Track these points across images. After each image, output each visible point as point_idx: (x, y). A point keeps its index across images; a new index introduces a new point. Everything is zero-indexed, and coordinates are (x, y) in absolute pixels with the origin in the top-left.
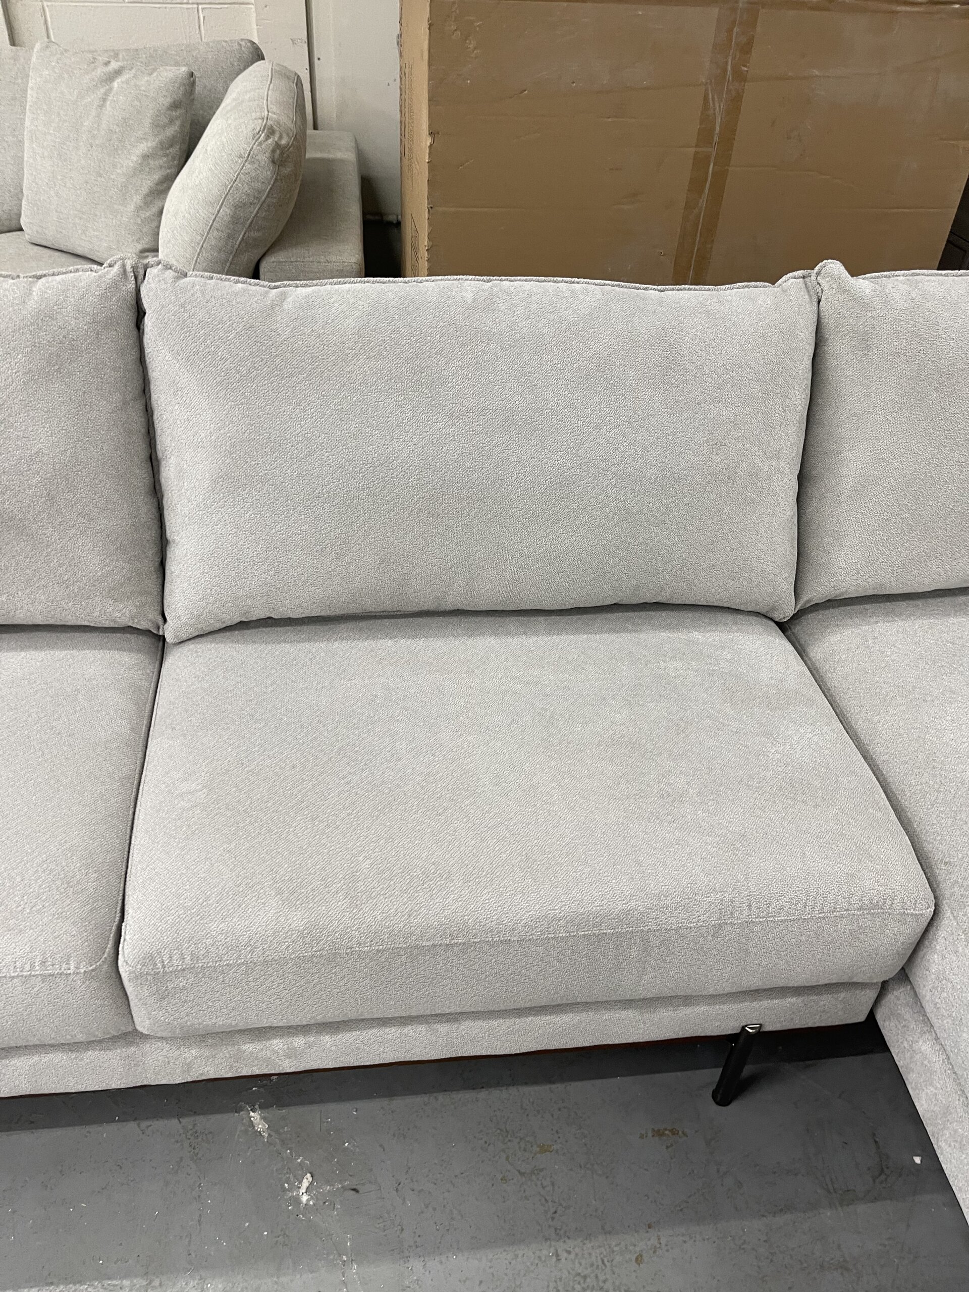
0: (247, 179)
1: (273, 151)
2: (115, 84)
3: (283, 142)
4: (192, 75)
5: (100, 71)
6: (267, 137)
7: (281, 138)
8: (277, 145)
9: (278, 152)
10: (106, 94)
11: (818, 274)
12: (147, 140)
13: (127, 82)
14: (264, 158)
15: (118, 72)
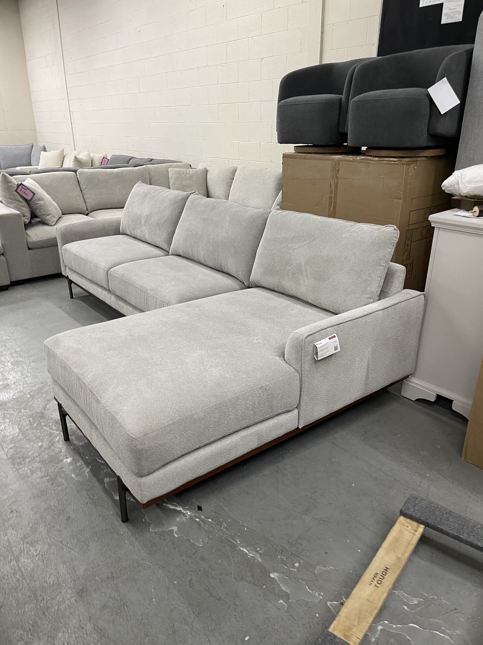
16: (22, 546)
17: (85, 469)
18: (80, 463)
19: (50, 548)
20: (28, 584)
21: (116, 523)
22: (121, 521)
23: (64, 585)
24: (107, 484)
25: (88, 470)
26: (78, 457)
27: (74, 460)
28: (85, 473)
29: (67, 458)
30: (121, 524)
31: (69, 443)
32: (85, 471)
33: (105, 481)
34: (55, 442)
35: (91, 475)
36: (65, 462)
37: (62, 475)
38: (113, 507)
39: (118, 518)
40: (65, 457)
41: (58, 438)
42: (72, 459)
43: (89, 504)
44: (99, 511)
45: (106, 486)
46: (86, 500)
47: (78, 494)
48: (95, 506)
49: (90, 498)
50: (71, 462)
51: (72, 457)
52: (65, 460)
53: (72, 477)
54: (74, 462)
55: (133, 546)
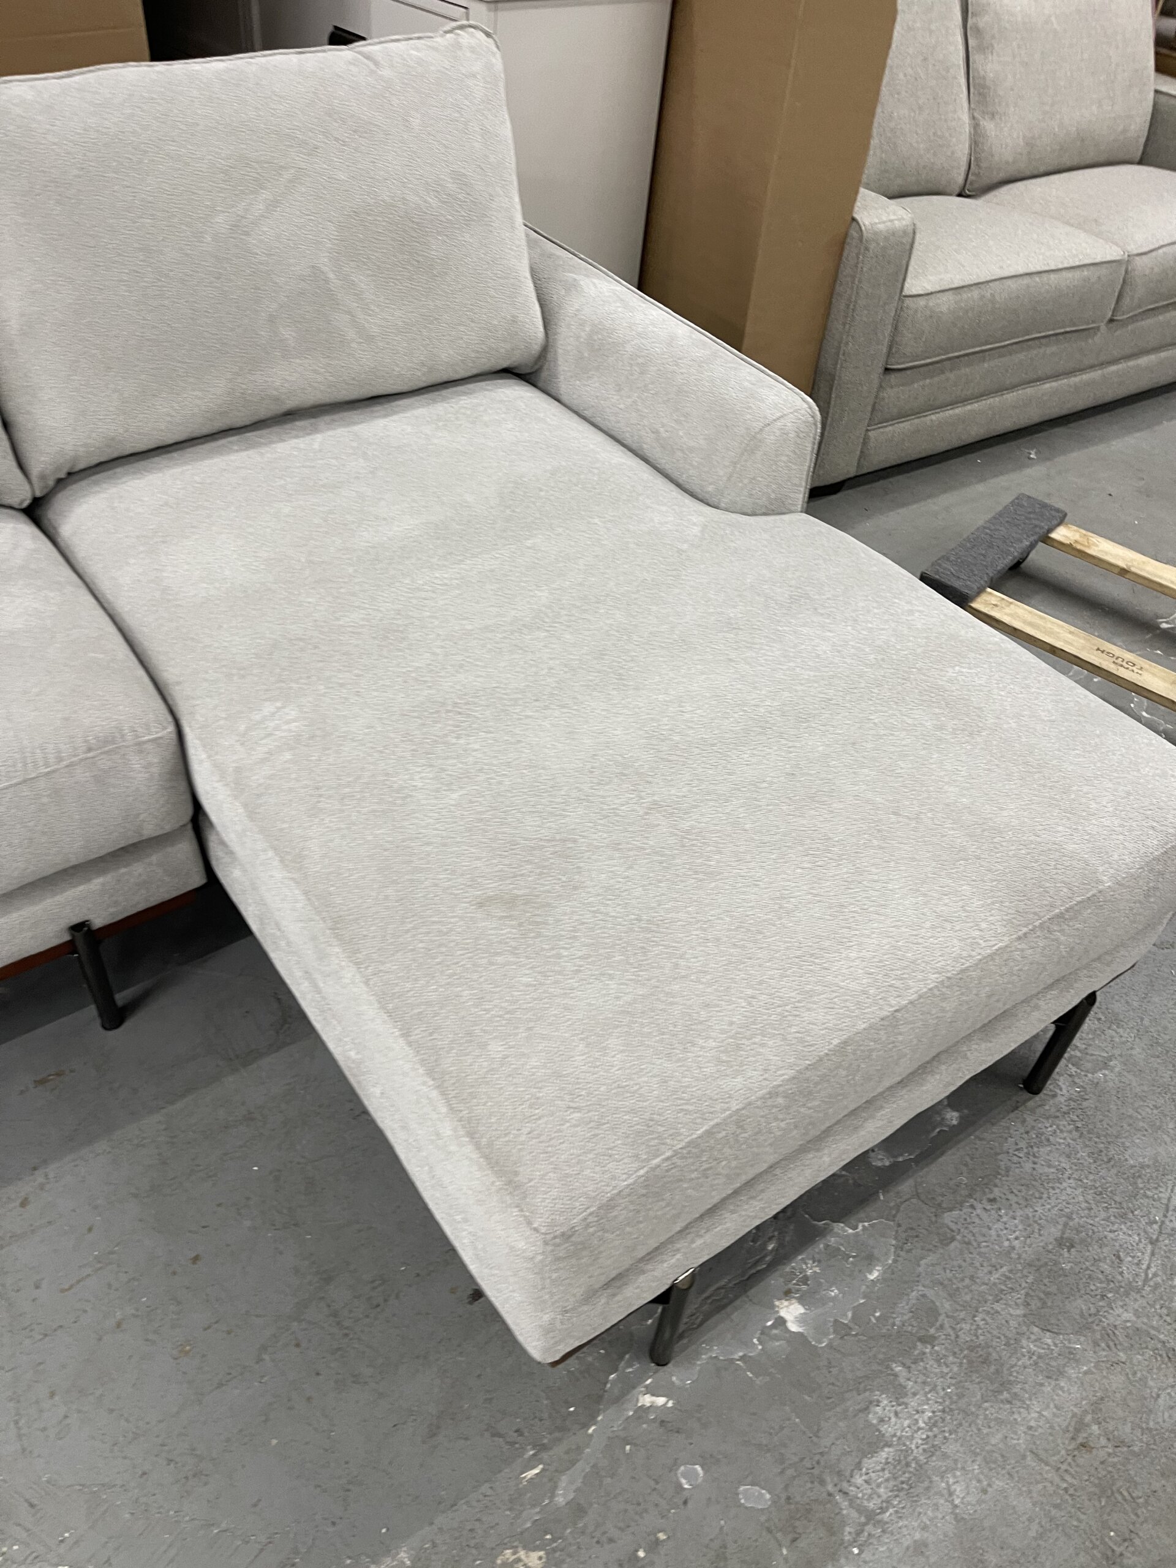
17: (832, 1241)
18: (806, 1265)
21: (1047, 1107)
24: (896, 1157)
25: (839, 1227)
26: (775, 1281)
27: (787, 1294)
28: (857, 1235)
29: (781, 1322)
31: (685, 1341)
32: (848, 1236)
33: (887, 1163)
34: (677, 1403)
35: (862, 1215)
36: (801, 1320)
37: (878, 1314)
38: (993, 1124)
39: (1031, 1104)
40: (775, 1331)
41: (647, 1400)
42: (786, 1303)
43: (997, 1192)
44: (1015, 1159)
45: (906, 1156)
46: (979, 1206)
47: (958, 1237)
48: (999, 1174)
49: (970, 1196)
50: (801, 1301)
51: (777, 1303)
52: (793, 1327)
53: (882, 1280)
54: (804, 1287)
55: (1110, 1059)
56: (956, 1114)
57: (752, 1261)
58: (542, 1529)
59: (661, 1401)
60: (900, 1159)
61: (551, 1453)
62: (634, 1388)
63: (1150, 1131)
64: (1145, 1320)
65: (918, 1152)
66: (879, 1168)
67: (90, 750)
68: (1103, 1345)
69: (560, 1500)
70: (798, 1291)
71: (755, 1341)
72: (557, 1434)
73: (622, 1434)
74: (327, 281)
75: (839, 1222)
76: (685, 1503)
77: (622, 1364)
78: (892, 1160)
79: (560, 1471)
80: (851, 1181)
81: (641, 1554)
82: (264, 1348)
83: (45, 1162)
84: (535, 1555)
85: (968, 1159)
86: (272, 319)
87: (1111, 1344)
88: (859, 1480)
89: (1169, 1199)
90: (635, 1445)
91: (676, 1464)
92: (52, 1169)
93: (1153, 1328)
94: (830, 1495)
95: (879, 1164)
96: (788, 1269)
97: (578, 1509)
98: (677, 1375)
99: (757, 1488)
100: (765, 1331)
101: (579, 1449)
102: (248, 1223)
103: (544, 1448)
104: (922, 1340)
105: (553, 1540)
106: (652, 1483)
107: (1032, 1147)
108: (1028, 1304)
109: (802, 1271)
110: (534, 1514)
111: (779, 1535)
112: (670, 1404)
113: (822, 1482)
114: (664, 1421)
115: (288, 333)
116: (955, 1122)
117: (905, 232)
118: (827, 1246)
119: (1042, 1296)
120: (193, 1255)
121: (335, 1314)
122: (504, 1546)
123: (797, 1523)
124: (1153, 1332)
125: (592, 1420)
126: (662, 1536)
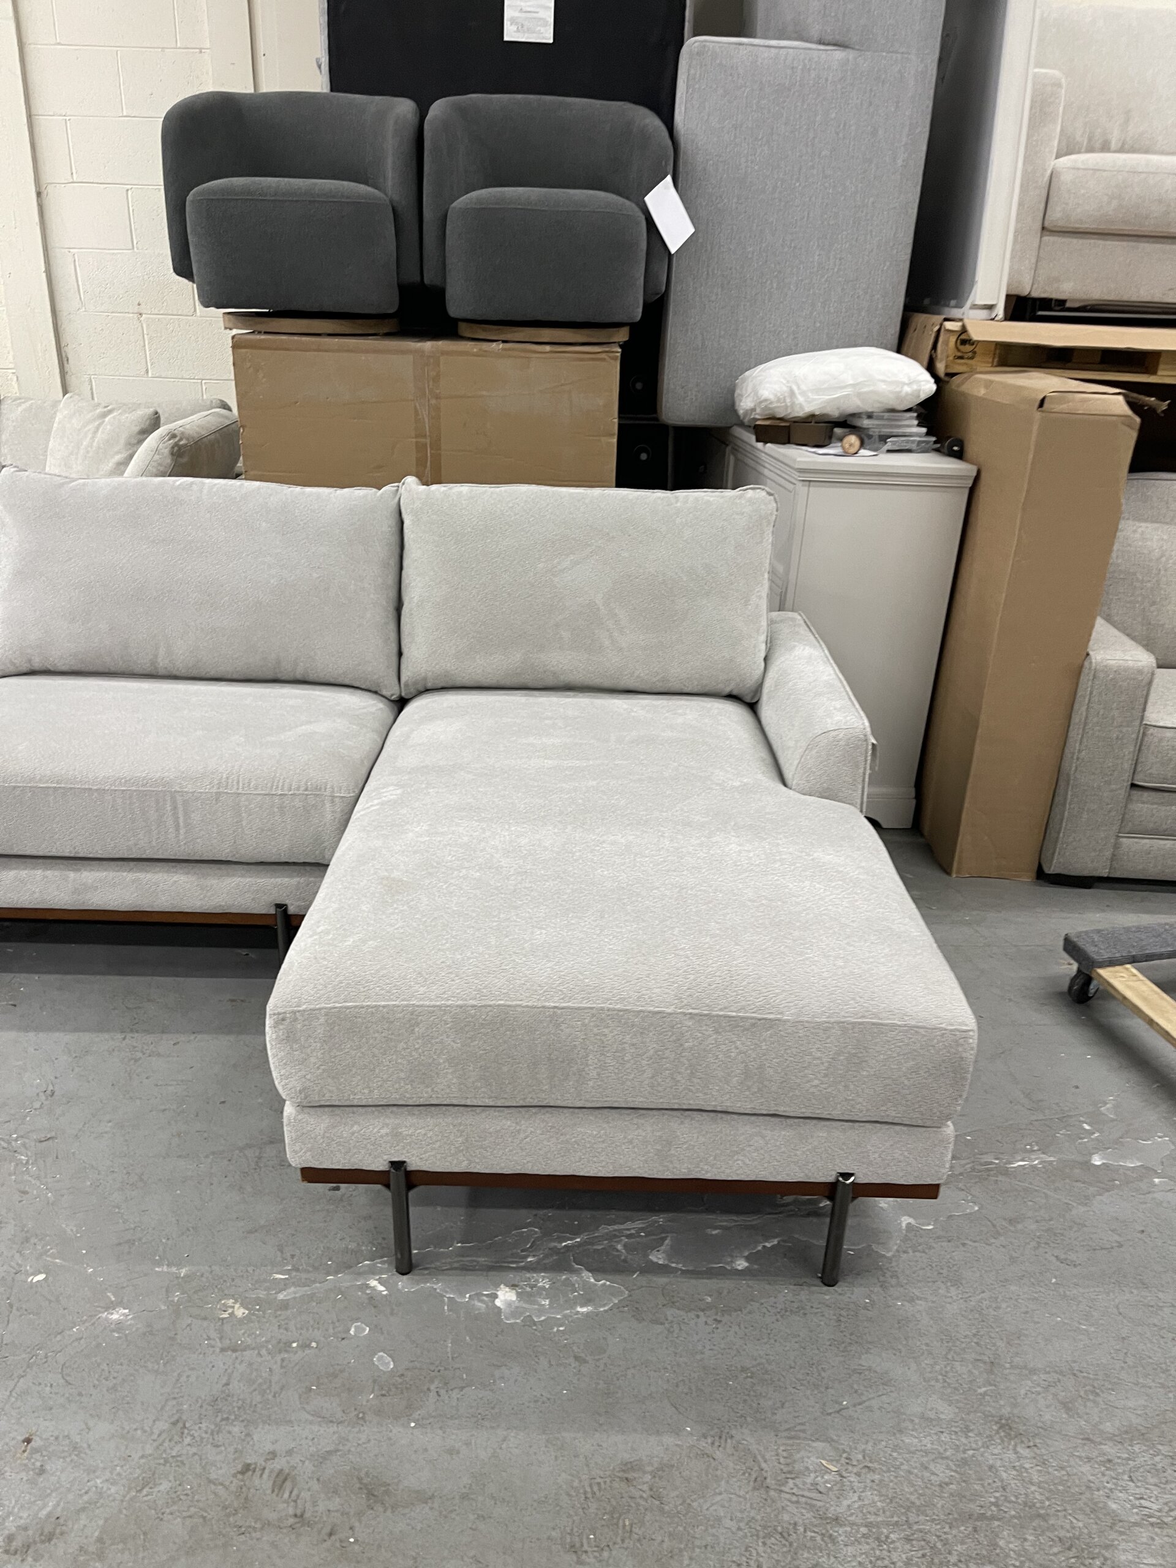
0: (155, 464)
1: (173, 448)
2: (107, 419)
3: (182, 443)
4: (156, 413)
5: (99, 410)
6: (170, 440)
7: (181, 439)
8: (176, 444)
9: (176, 448)
10: (100, 425)
11: (403, 484)
12: (121, 453)
13: (114, 418)
14: (166, 451)
15: (110, 412)
16: (788, 1496)
17: (574, 1278)
18: (543, 1281)
19: (829, 1440)
20: (933, 1520)
21: (827, 1297)
22: (826, 1288)
23: (971, 1452)
25: (587, 1274)
26: (513, 1276)
27: (513, 1286)
28: (596, 1285)
29: (496, 1296)
30: (836, 1291)
31: (426, 1272)
32: (589, 1282)
33: (661, 1262)
34: (390, 1295)
35: (610, 1277)
36: (509, 1304)
37: (561, 1329)
38: (769, 1284)
39: (814, 1289)
40: (485, 1298)
41: (373, 1283)
42: (507, 1289)
43: (726, 1319)
44: (764, 1310)
45: (680, 1266)
46: (703, 1319)
47: (667, 1325)
48: (741, 1310)
49: (703, 1310)
50: (518, 1295)
51: (502, 1286)
52: (498, 1303)
53: (588, 1315)
54: (528, 1289)
55: (919, 1298)
56: (746, 1264)
57: (510, 1260)
58: (258, 1301)
59: (381, 1288)
60: (674, 1265)
61: (298, 1274)
62: (374, 1274)
63: (902, 1354)
64: (762, 1449)
65: (691, 1268)
66: (652, 1261)
67: (306, 790)
68: (710, 1440)
69: (281, 1296)
70: (522, 1288)
71: (468, 1295)
72: (311, 1269)
73: (343, 1289)
74: (598, 609)
75: (590, 1271)
76: (343, 1339)
77: (378, 1261)
78: (666, 1262)
79: (293, 1284)
80: (623, 1258)
81: (295, 1345)
82: (213, 1153)
83: (200, 1032)
84: (242, 1310)
85: (725, 1292)
86: (557, 625)
87: (717, 1444)
88: (455, 1394)
89: (869, 1399)
90: (346, 1298)
91: (357, 1320)
92: (199, 1037)
93: (763, 1457)
94: (429, 1389)
95: (655, 1260)
96: (528, 1275)
97: (285, 1305)
98: (403, 1283)
99: (390, 1359)
100: (480, 1294)
101: (314, 1282)
102: (260, 1100)
103: (297, 1270)
104: (576, 1358)
105: (258, 1310)
106: (335, 1320)
107: (786, 1311)
108: (677, 1386)
109: (537, 1281)
110: (262, 1294)
111: (376, 1388)
112: (385, 1293)
113: (432, 1381)
114: (373, 1300)
115: (566, 635)
116: (740, 1268)
117: (1140, 671)
118: (567, 1279)
119: (693, 1388)
120: (223, 1100)
121: (260, 1158)
122: (233, 1297)
123: (394, 1390)
124: (759, 1457)
125: (336, 1273)
126: (314, 1344)
